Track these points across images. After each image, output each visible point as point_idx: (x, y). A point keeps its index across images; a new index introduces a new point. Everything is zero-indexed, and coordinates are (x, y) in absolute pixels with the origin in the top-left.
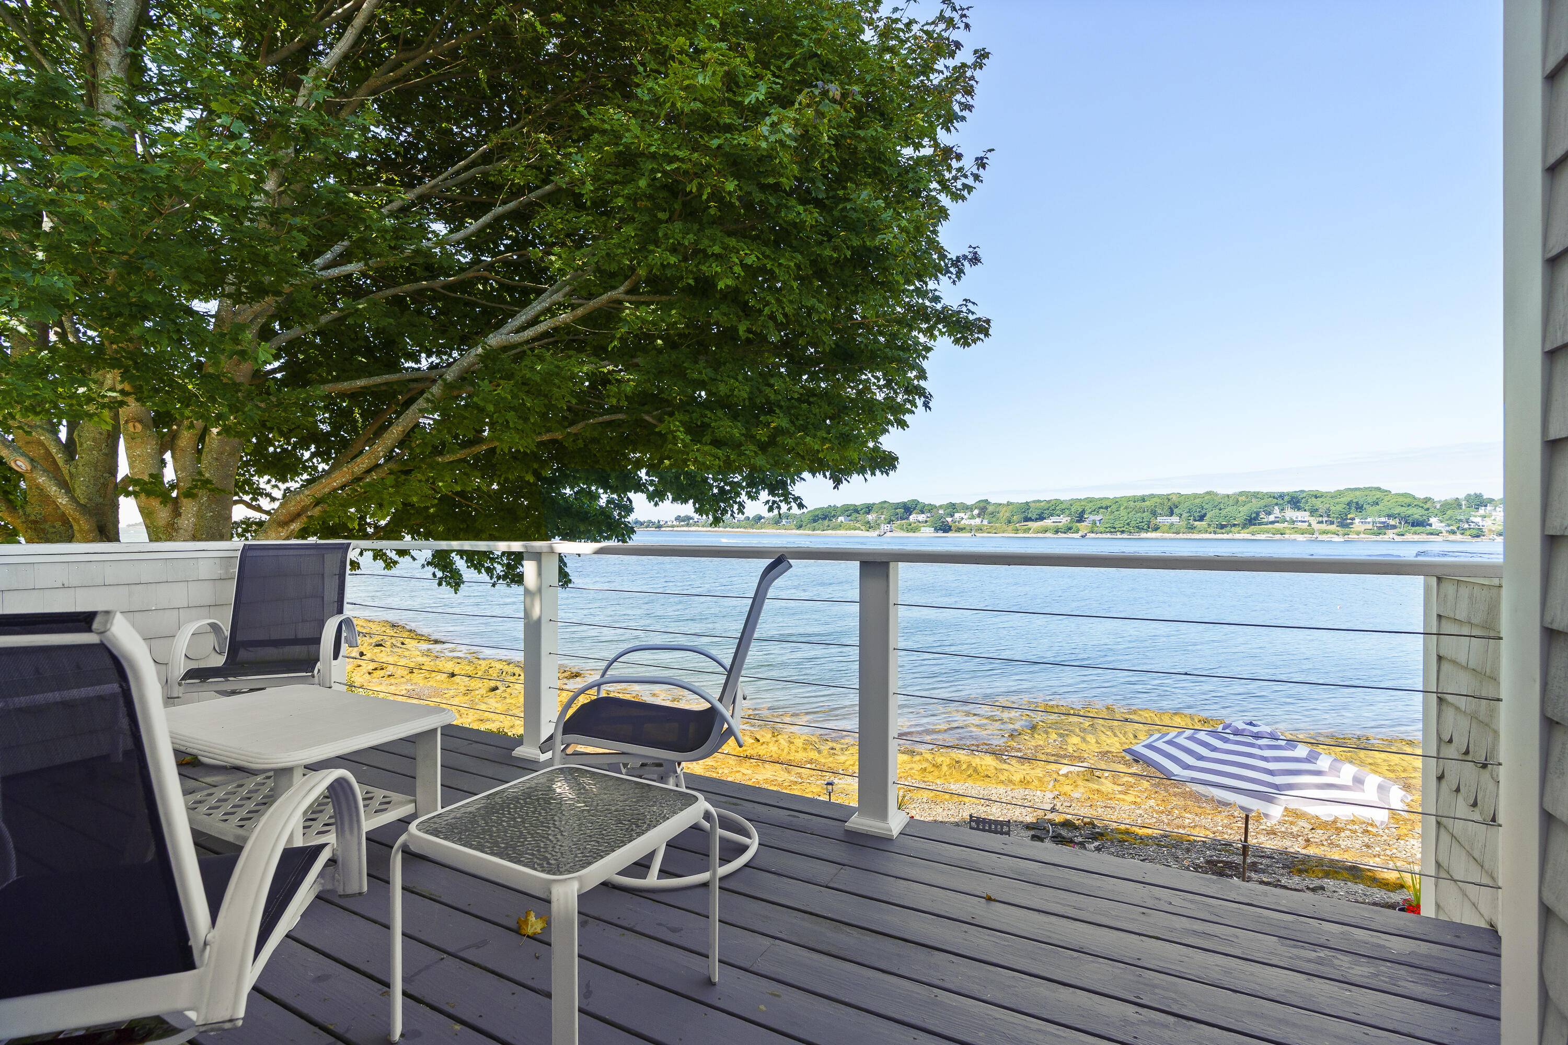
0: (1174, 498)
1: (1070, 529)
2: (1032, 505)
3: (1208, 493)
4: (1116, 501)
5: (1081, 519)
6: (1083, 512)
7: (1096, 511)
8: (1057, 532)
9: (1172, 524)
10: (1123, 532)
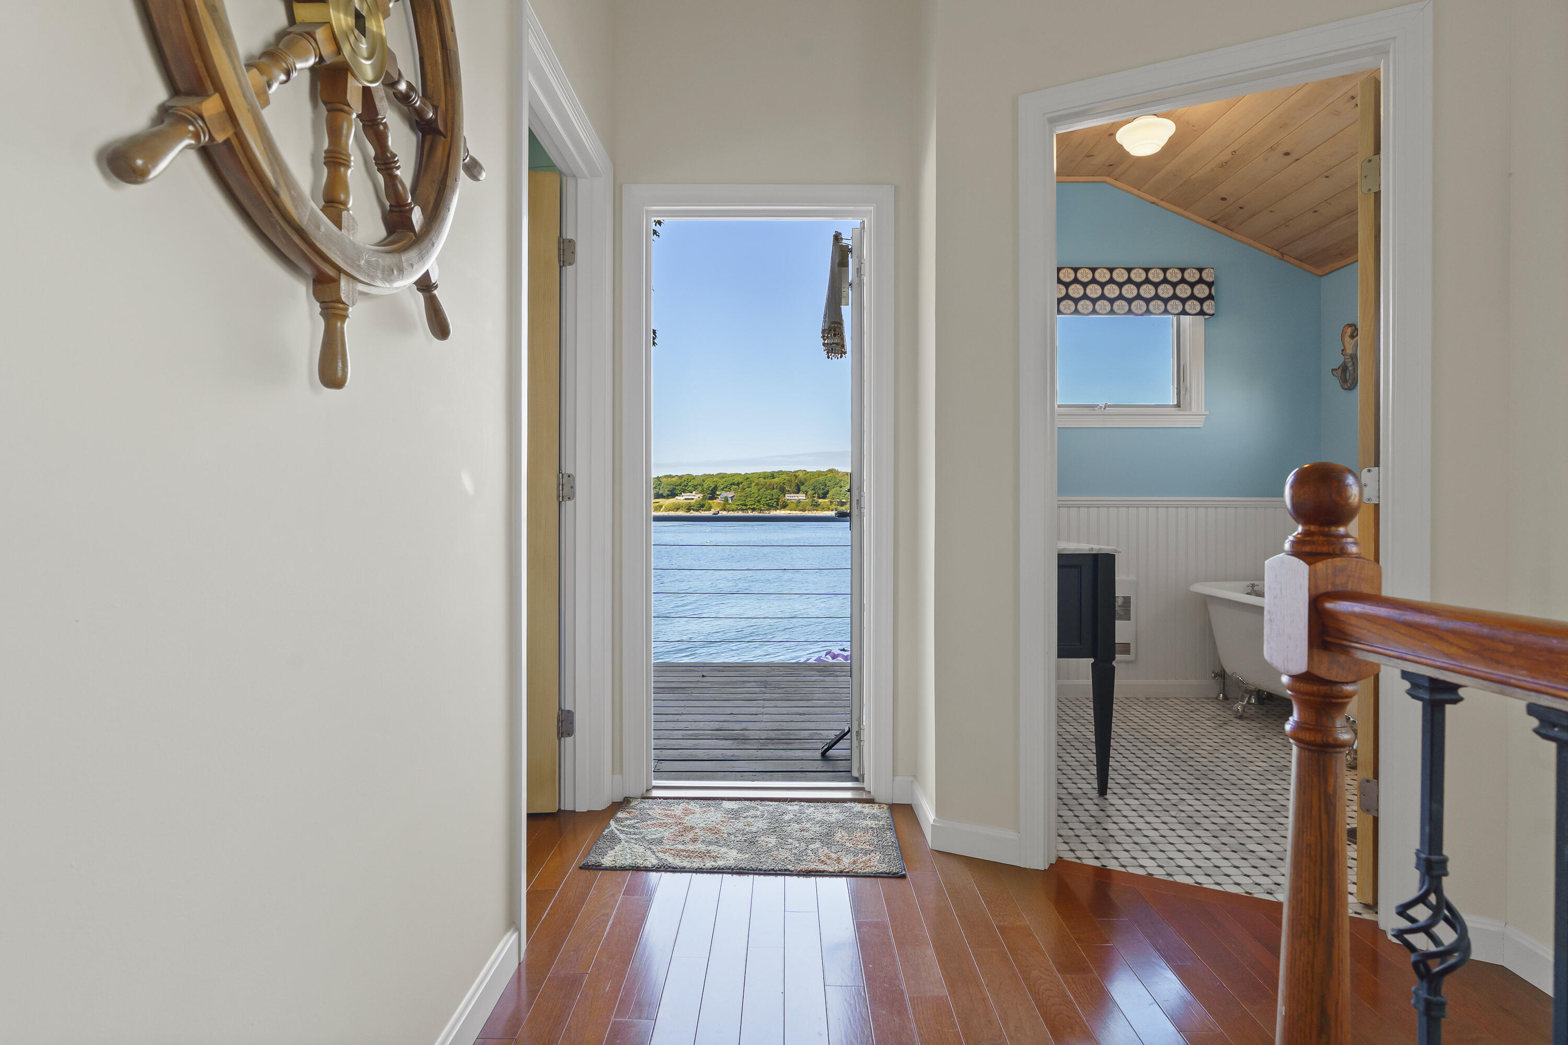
0: (801, 475)
1: (702, 506)
2: (664, 480)
3: (831, 471)
4: (747, 477)
5: (713, 496)
6: (715, 488)
7: (727, 488)
8: (689, 510)
9: (799, 501)
10: (754, 510)
